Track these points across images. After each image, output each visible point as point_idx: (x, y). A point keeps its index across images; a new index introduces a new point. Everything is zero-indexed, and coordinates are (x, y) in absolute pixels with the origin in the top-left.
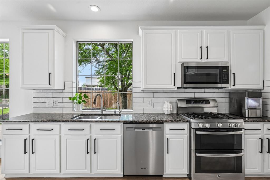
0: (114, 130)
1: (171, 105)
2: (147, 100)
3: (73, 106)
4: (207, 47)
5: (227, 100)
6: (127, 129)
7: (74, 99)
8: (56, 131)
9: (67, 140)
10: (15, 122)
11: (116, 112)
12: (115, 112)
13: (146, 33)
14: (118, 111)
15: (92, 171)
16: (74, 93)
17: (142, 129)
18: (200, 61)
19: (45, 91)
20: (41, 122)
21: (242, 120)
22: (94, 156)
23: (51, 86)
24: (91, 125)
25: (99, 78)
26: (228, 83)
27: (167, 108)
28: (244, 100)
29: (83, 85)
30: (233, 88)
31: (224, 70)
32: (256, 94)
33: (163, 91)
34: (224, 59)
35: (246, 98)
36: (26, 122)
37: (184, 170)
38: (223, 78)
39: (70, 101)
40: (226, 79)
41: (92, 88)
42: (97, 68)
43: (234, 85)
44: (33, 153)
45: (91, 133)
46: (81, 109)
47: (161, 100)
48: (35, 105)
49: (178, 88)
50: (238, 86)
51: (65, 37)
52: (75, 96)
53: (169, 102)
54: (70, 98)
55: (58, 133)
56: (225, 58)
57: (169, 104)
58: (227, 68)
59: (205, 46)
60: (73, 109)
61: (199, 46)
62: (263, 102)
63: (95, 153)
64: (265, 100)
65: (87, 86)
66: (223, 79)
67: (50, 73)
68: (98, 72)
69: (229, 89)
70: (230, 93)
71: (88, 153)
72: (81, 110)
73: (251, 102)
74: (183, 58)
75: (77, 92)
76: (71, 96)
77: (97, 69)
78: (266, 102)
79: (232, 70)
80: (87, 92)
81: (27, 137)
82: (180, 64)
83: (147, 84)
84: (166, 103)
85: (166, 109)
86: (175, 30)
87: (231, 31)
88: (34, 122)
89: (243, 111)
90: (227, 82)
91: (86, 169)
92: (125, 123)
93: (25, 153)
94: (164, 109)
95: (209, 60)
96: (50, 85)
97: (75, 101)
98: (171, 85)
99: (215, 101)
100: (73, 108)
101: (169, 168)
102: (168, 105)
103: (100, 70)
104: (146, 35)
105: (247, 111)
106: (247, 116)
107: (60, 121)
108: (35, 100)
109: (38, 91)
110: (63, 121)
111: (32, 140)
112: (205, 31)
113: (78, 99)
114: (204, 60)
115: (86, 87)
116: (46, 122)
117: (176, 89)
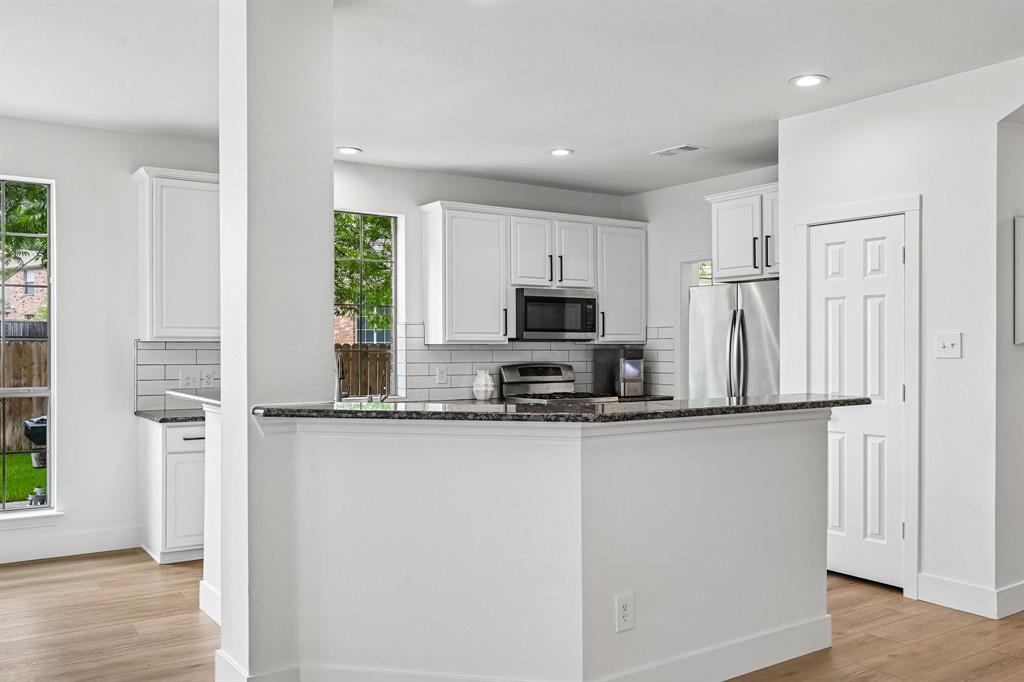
1: (491, 378)
2: (436, 370)
4: (561, 257)
5: (589, 367)
18: (549, 283)
21: (616, 398)
26: (595, 331)
28: (618, 364)
30: (600, 341)
31: (588, 307)
32: (635, 353)
33: (470, 348)
35: (622, 360)
38: (586, 321)
40: (592, 323)
43: (603, 336)
47: (467, 368)
48: (144, 388)
49: (510, 340)
50: (611, 338)
53: (488, 372)
56: (589, 281)
58: (593, 302)
59: (558, 255)
61: (547, 255)
62: (645, 368)
64: (648, 365)
66: (589, 323)
69: (596, 342)
70: (595, 350)
73: (628, 369)
74: (519, 277)
78: (650, 369)
79: (601, 307)
82: (514, 288)
84: (480, 374)
87: (598, 228)
89: (617, 389)
90: (593, 329)
95: (565, 283)
98: (501, 333)
99: (570, 368)
104: (452, 221)
105: (622, 384)
106: (622, 395)
109: (153, 347)
117: (507, 342)
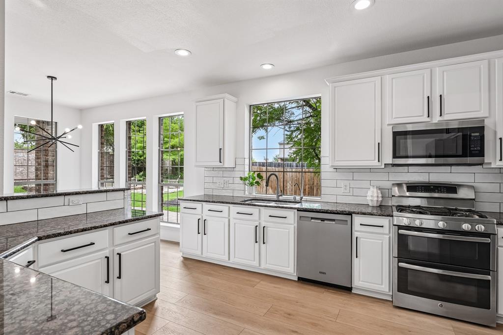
0: (286, 218)
1: (379, 191)
2: (341, 184)
3: (245, 188)
4: (441, 96)
6: (302, 218)
7: (245, 179)
8: (225, 214)
9: (236, 225)
10: (191, 200)
11: (297, 199)
12: (295, 198)
13: (335, 87)
14: (298, 198)
15: (261, 265)
16: (246, 172)
17: (321, 221)
18: (427, 120)
19: (216, 169)
20: (212, 202)
21: (493, 221)
22: (263, 246)
23: (222, 164)
24: (260, 210)
25: (290, 148)
26: (482, 156)
27: (372, 196)
29: (275, 159)
30: (499, 164)
31: (473, 135)
33: (369, 170)
34: (480, 112)
36: (199, 201)
37: (383, 286)
38: (470, 147)
39: (241, 182)
40: (479, 148)
41: (290, 164)
42: (288, 131)
43: (501, 160)
44: (205, 234)
45: (260, 219)
46: (254, 192)
47: (366, 184)
48: (207, 185)
51: (237, 102)
52: (247, 176)
53: (375, 187)
54: (241, 178)
55: (227, 216)
56: (482, 112)
57: (375, 190)
58: (480, 130)
59: (436, 95)
60: (245, 192)
61: (426, 96)
63: (264, 243)
65: (282, 160)
66: (472, 149)
67: (220, 149)
68: (290, 138)
69: (493, 166)
71: (256, 242)
72: (254, 194)
74: (395, 118)
75: (249, 171)
76: (243, 177)
77: (289, 133)
79: (499, 133)
80: (277, 170)
81: (200, 217)
82: (390, 127)
83: (336, 160)
84: (372, 188)
85: (371, 198)
86: (381, 75)
87: (496, 60)
88: (206, 201)
90: (481, 154)
91: (254, 261)
92: (299, 210)
93: (199, 233)
94: (368, 198)
95: (446, 117)
96: (220, 162)
97: (247, 182)
98: (375, 160)
99: (471, 188)
100: (245, 190)
101: (360, 280)
102: (373, 192)
103: (292, 133)
104: (335, 89)
107: (229, 203)
108: (207, 180)
109: (209, 169)
110: (232, 203)
111: (205, 220)
112: (437, 68)
113: (251, 180)
114: (436, 119)
115: (280, 161)
116: (216, 202)
117: (383, 167)
